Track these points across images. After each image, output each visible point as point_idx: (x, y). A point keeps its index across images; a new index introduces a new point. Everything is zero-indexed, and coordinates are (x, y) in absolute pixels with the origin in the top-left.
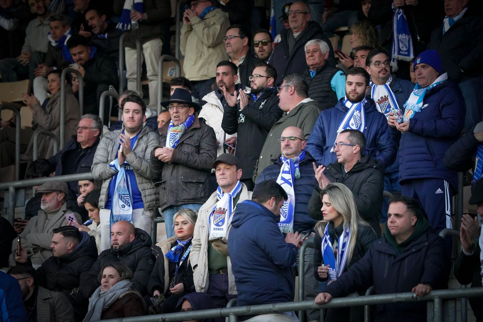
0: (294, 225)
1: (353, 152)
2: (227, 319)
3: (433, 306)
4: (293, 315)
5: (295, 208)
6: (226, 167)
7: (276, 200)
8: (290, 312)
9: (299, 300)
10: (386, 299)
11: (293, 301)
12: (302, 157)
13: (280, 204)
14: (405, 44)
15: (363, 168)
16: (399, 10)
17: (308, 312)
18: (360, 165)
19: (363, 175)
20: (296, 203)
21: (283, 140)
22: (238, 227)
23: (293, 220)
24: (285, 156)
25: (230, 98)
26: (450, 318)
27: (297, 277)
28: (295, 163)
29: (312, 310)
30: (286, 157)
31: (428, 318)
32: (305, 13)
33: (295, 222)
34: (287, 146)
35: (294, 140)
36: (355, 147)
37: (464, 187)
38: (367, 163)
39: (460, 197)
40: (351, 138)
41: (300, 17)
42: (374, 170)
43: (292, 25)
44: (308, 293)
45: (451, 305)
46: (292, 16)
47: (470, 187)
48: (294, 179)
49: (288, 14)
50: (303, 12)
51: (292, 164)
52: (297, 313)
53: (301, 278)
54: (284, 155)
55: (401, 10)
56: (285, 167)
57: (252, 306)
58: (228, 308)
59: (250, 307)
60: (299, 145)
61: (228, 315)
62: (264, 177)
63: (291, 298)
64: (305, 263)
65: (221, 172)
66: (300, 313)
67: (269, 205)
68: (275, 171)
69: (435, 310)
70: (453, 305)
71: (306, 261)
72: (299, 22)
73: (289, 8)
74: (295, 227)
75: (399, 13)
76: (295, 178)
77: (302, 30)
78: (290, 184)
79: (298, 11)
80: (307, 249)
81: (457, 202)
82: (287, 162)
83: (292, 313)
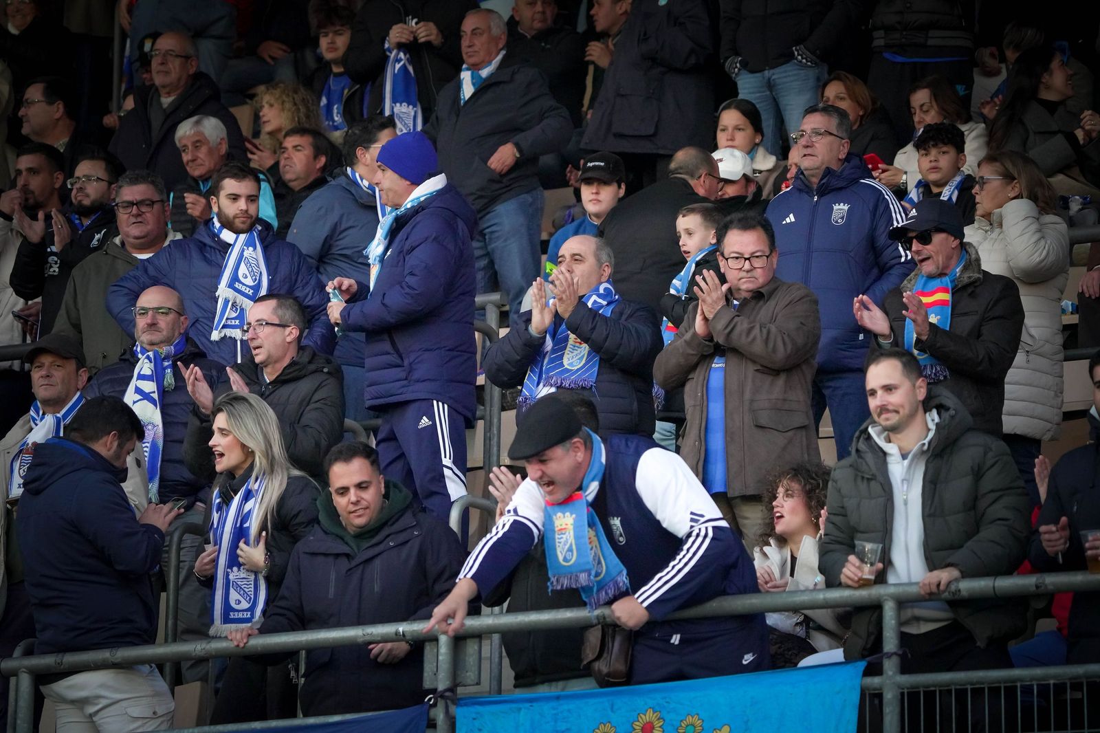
0: (160, 487)
1: (285, 339)
2: (13, 680)
3: (435, 650)
4: (152, 671)
5: (163, 450)
6: (54, 362)
7: (119, 438)
8: (148, 666)
9: (166, 641)
10: (343, 638)
11: (154, 643)
12: (178, 347)
13: (128, 446)
14: (405, 124)
15: (303, 372)
16: (398, 54)
17: (185, 666)
18: (297, 367)
19: (303, 387)
20: (165, 441)
21: (143, 314)
22: (37, 492)
23: (158, 476)
24: (144, 346)
25: (30, 226)
26: (468, 674)
27: (163, 595)
28: (164, 359)
29: (193, 661)
30: (148, 347)
31: (425, 674)
32: (187, 57)
33: (161, 480)
34: (152, 326)
35: (167, 314)
36: (288, 330)
37: (502, 413)
38: (310, 362)
39: (495, 432)
40: (280, 312)
41: (175, 65)
42: (325, 377)
43: (158, 80)
44: (184, 626)
45: (471, 647)
46: (160, 62)
47: (513, 413)
48: (162, 391)
49: (152, 56)
50: (183, 54)
51: (159, 361)
52: (161, 668)
53: (171, 597)
54: (142, 342)
55: (402, 55)
56: (144, 366)
57: (67, 654)
58: (17, 658)
59: (63, 656)
60: (175, 324)
61: (15, 673)
62: (99, 389)
63: (149, 638)
64: (181, 564)
65: (43, 373)
66: (167, 669)
67: (105, 446)
68: (122, 375)
69: (440, 658)
70: (476, 647)
71: (182, 561)
72: (174, 76)
73: (153, 44)
74: (162, 490)
75: (399, 61)
76: (164, 391)
77: (179, 91)
78: (153, 401)
79: (171, 53)
80: (186, 536)
81: (488, 442)
82: (148, 358)
83: (151, 667)
